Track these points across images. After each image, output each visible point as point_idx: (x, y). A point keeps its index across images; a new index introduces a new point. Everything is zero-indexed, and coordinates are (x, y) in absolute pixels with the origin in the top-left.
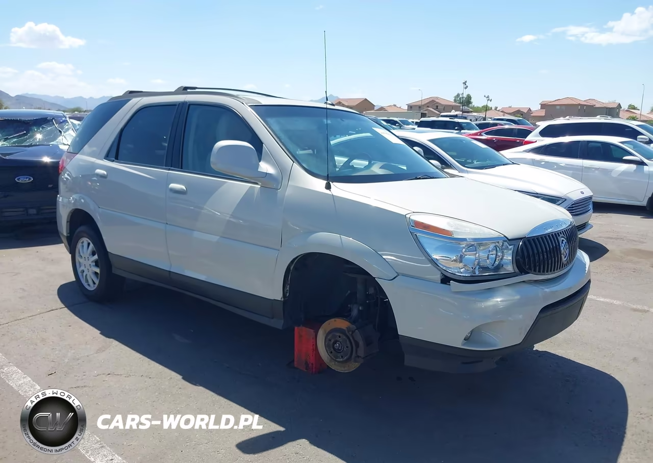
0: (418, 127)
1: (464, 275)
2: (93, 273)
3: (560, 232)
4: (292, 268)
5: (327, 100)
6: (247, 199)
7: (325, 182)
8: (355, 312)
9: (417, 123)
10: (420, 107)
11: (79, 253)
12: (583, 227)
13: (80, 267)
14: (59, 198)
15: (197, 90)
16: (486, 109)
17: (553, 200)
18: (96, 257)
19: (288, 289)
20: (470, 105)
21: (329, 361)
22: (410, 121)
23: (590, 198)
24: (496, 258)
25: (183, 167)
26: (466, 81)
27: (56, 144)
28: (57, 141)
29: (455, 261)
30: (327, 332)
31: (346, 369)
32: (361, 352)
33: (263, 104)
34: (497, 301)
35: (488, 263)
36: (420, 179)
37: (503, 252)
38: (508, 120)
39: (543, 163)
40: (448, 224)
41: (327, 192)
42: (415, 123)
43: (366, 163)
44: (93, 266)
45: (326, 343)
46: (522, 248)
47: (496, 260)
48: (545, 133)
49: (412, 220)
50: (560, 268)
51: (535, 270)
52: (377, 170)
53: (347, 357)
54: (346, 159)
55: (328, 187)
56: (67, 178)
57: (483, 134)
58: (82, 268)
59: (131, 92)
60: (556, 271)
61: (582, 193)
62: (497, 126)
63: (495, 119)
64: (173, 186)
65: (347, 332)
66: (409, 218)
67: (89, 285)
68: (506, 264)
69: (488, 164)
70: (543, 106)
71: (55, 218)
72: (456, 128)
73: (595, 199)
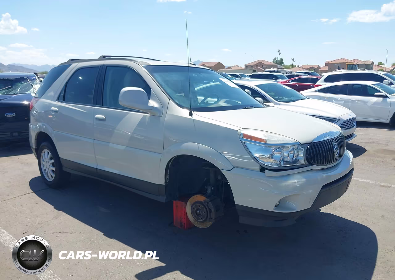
0: (251, 78)
1: (274, 166)
2: (51, 170)
3: (334, 139)
4: (170, 164)
5: (191, 62)
6: (142, 123)
7: (189, 111)
8: (209, 191)
9: (250, 76)
10: (252, 66)
11: (43, 159)
12: (350, 136)
13: (43, 167)
14: (30, 125)
15: (112, 58)
16: (292, 66)
17: (332, 120)
18: (53, 161)
19: (168, 178)
20: (283, 64)
21: (194, 222)
22: (246, 74)
23: (355, 118)
24: (294, 155)
25: (104, 105)
26: (280, 50)
27: (29, 93)
28: (30, 91)
29: (268, 158)
30: (192, 204)
31: (204, 226)
32: (213, 215)
33: (152, 65)
34: (295, 182)
35: (289, 159)
36: (248, 108)
37: (298, 152)
38: (305, 73)
39: (326, 98)
40: (264, 135)
41: (190, 117)
42: (249, 76)
43: (216, 100)
44: (51, 166)
45: (192, 211)
46: (309, 150)
47: (294, 156)
48: (327, 80)
49: (242, 133)
50: (333, 162)
51: (318, 163)
52: (222, 103)
53: (205, 218)
54: (203, 98)
55: (191, 114)
56: (35, 114)
57: (290, 81)
58: (45, 168)
59: (72, 60)
60: (331, 163)
61: (350, 115)
62: (298, 76)
63: (297, 73)
64: (98, 116)
65: (204, 203)
66: (240, 132)
67: (49, 178)
68: (301, 159)
69: (291, 99)
70: (327, 64)
71: (28, 138)
72: (274, 78)
73: (357, 119)
